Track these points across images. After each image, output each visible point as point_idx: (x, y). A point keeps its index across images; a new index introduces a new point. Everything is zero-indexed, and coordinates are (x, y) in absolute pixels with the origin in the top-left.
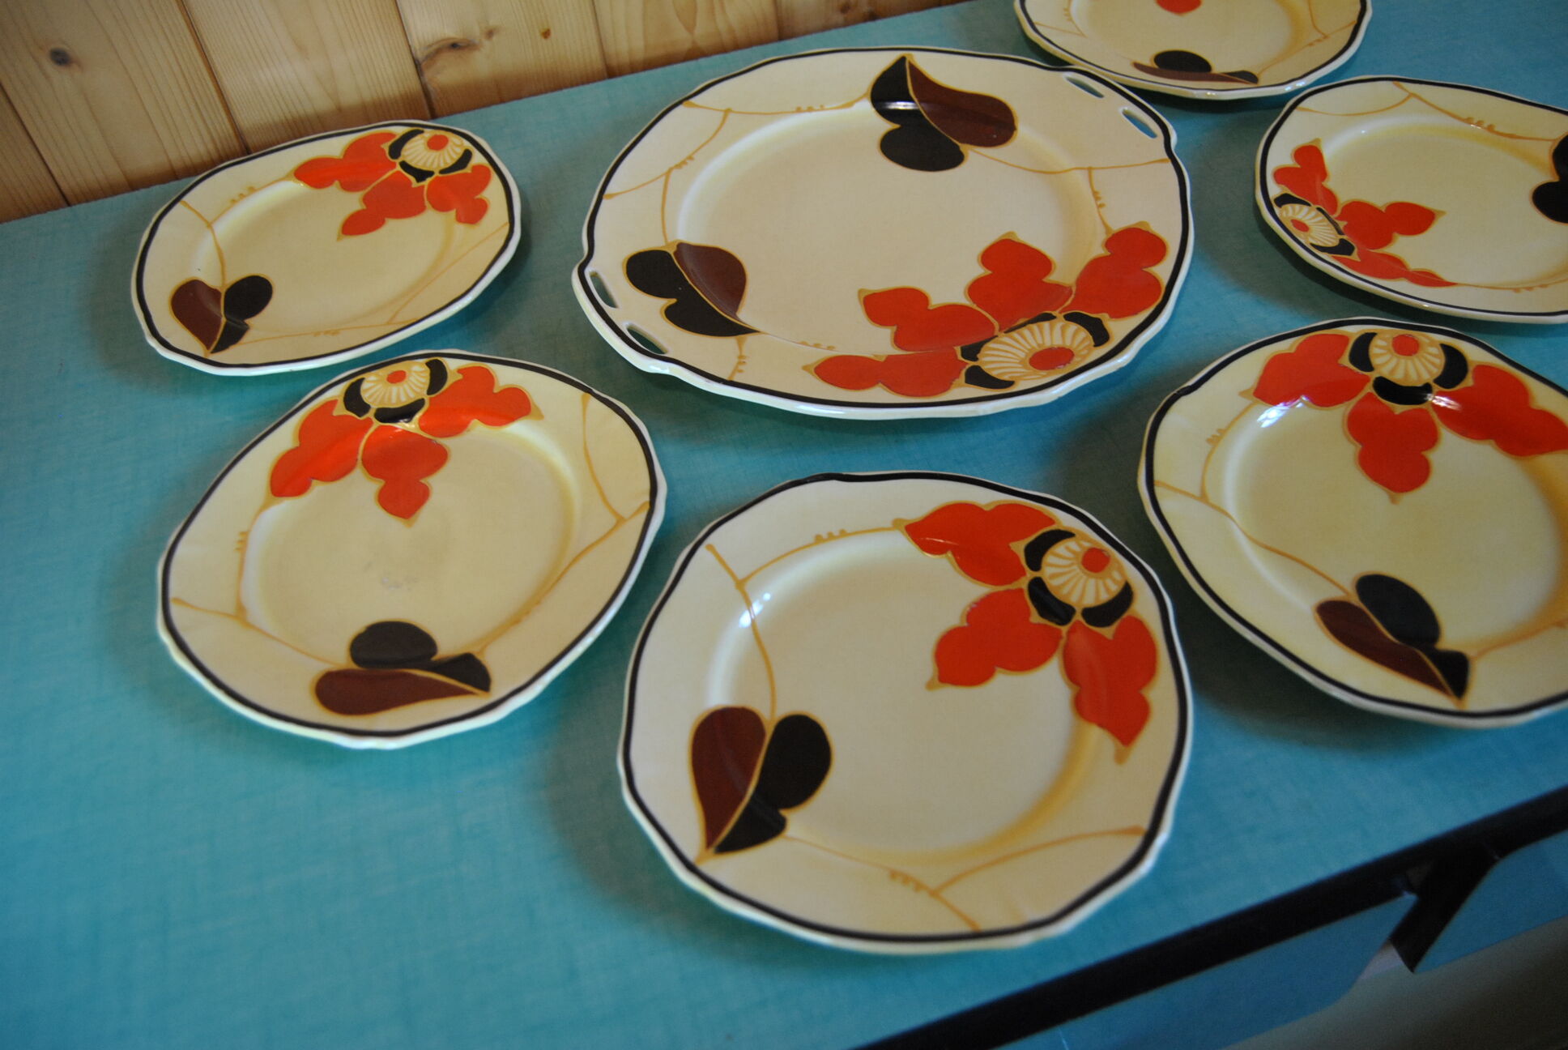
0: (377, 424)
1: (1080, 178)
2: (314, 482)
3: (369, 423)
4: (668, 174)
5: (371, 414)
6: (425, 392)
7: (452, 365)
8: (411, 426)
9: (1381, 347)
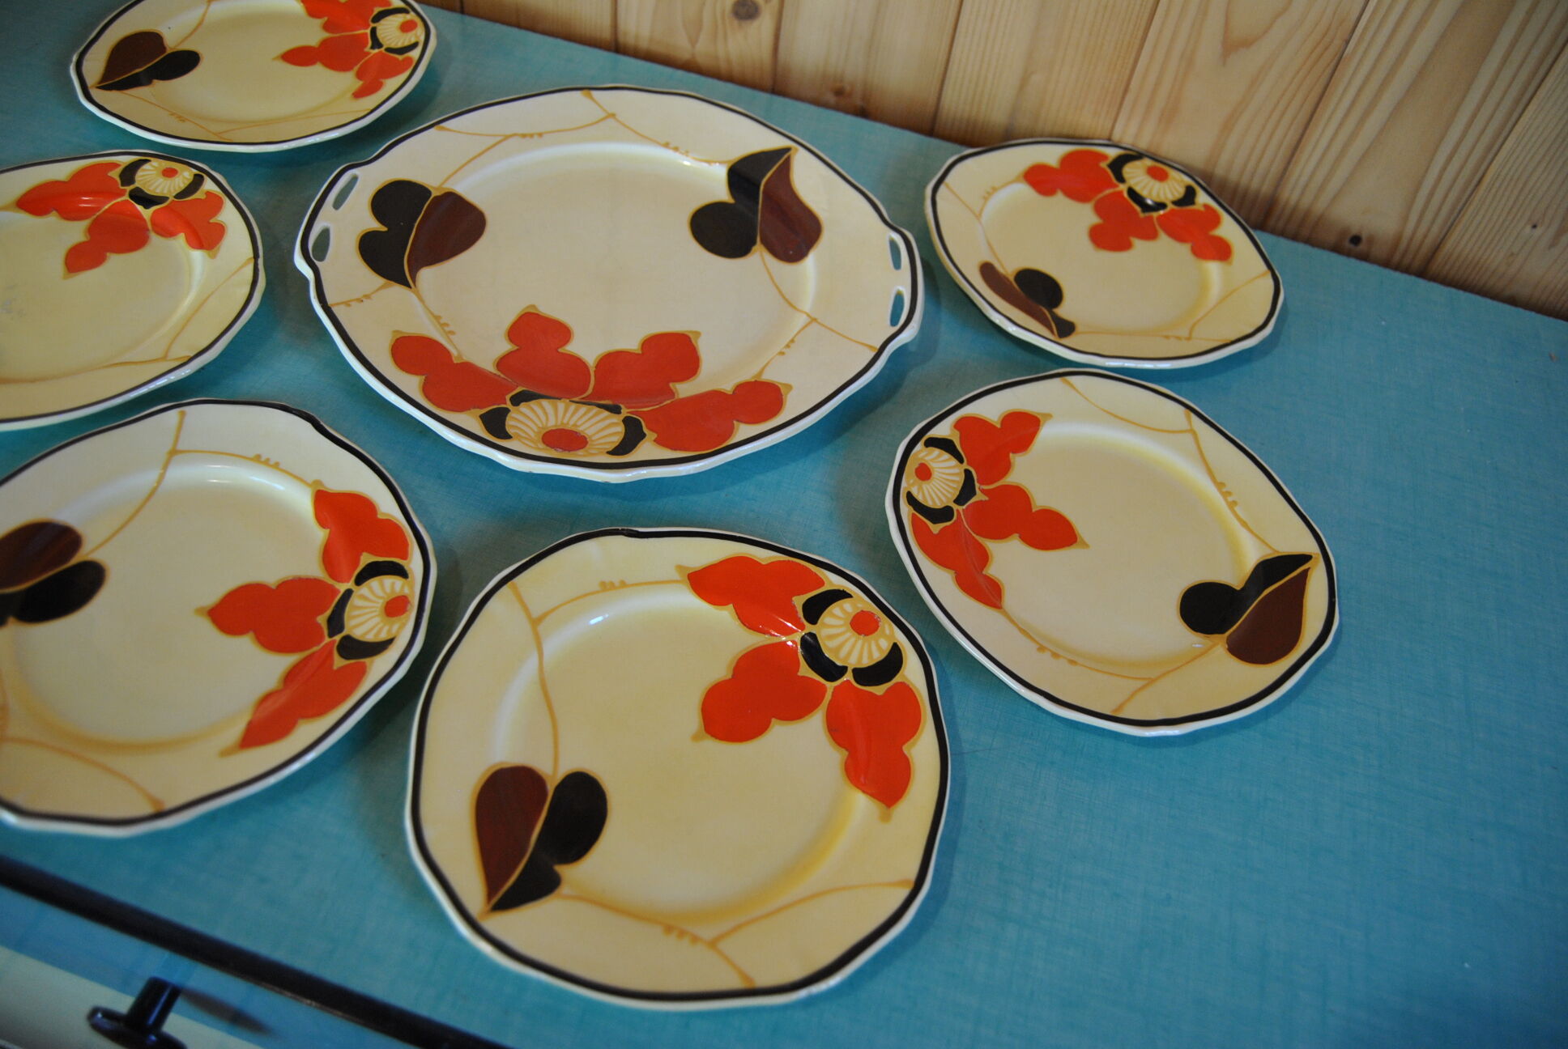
0: (126, 197)
1: (802, 320)
2: (54, 212)
3: (122, 194)
4: (507, 137)
5: (129, 188)
6: (174, 194)
7: (208, 185)
8: (147, 213)
9: (843, 610)
